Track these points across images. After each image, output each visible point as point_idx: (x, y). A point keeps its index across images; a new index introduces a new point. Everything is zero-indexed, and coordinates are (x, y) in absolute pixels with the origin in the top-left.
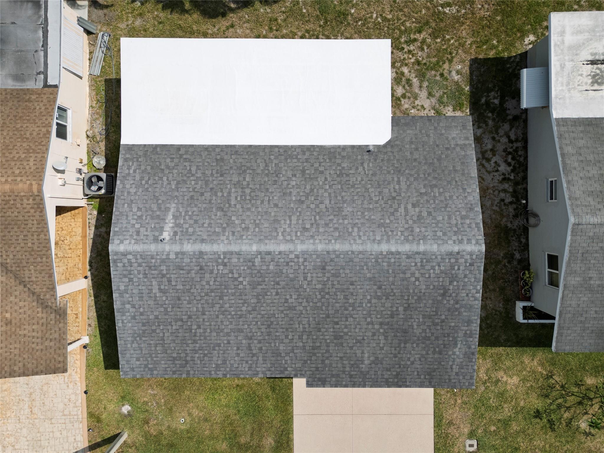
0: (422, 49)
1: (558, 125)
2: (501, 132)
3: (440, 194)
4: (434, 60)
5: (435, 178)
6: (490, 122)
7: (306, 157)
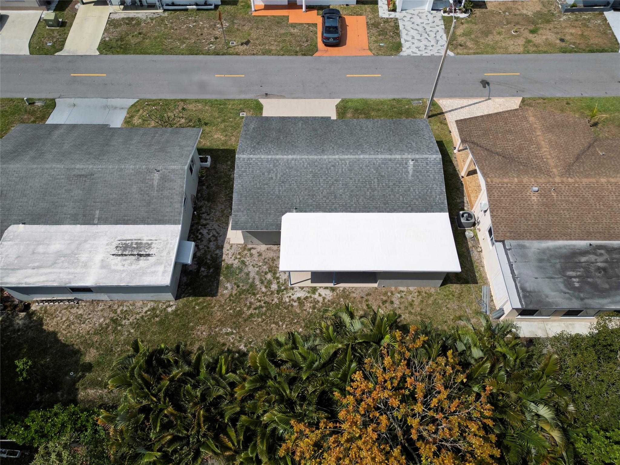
0: (251, 303)
1: (179, 220)
2: (202, 251)
3: (256, 184)
4: (243, 296)
5: (258, 193)
6: (209, 257)
7: (334, 206)
